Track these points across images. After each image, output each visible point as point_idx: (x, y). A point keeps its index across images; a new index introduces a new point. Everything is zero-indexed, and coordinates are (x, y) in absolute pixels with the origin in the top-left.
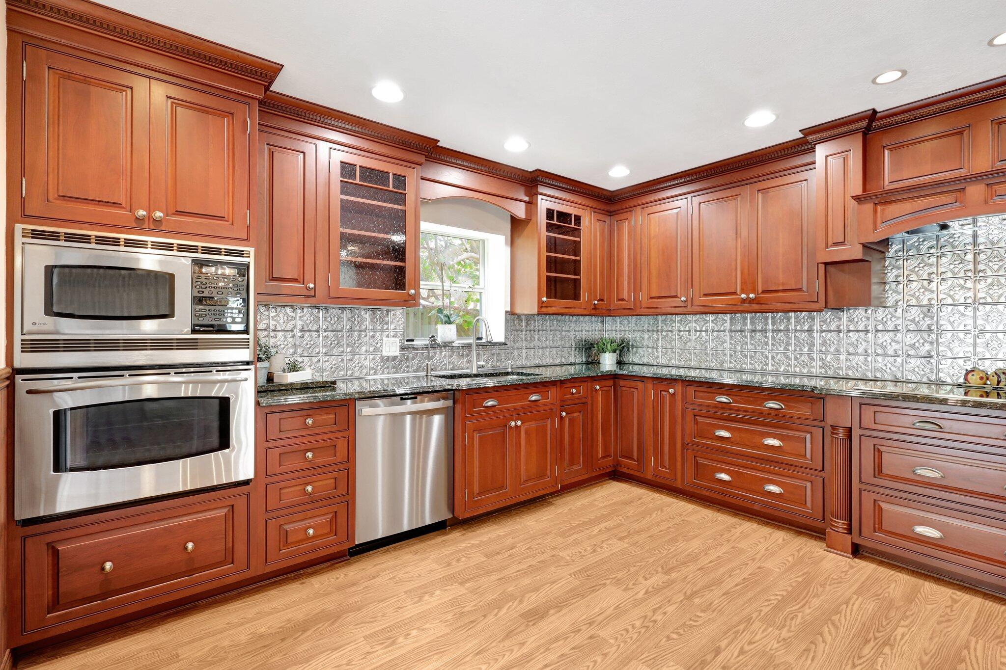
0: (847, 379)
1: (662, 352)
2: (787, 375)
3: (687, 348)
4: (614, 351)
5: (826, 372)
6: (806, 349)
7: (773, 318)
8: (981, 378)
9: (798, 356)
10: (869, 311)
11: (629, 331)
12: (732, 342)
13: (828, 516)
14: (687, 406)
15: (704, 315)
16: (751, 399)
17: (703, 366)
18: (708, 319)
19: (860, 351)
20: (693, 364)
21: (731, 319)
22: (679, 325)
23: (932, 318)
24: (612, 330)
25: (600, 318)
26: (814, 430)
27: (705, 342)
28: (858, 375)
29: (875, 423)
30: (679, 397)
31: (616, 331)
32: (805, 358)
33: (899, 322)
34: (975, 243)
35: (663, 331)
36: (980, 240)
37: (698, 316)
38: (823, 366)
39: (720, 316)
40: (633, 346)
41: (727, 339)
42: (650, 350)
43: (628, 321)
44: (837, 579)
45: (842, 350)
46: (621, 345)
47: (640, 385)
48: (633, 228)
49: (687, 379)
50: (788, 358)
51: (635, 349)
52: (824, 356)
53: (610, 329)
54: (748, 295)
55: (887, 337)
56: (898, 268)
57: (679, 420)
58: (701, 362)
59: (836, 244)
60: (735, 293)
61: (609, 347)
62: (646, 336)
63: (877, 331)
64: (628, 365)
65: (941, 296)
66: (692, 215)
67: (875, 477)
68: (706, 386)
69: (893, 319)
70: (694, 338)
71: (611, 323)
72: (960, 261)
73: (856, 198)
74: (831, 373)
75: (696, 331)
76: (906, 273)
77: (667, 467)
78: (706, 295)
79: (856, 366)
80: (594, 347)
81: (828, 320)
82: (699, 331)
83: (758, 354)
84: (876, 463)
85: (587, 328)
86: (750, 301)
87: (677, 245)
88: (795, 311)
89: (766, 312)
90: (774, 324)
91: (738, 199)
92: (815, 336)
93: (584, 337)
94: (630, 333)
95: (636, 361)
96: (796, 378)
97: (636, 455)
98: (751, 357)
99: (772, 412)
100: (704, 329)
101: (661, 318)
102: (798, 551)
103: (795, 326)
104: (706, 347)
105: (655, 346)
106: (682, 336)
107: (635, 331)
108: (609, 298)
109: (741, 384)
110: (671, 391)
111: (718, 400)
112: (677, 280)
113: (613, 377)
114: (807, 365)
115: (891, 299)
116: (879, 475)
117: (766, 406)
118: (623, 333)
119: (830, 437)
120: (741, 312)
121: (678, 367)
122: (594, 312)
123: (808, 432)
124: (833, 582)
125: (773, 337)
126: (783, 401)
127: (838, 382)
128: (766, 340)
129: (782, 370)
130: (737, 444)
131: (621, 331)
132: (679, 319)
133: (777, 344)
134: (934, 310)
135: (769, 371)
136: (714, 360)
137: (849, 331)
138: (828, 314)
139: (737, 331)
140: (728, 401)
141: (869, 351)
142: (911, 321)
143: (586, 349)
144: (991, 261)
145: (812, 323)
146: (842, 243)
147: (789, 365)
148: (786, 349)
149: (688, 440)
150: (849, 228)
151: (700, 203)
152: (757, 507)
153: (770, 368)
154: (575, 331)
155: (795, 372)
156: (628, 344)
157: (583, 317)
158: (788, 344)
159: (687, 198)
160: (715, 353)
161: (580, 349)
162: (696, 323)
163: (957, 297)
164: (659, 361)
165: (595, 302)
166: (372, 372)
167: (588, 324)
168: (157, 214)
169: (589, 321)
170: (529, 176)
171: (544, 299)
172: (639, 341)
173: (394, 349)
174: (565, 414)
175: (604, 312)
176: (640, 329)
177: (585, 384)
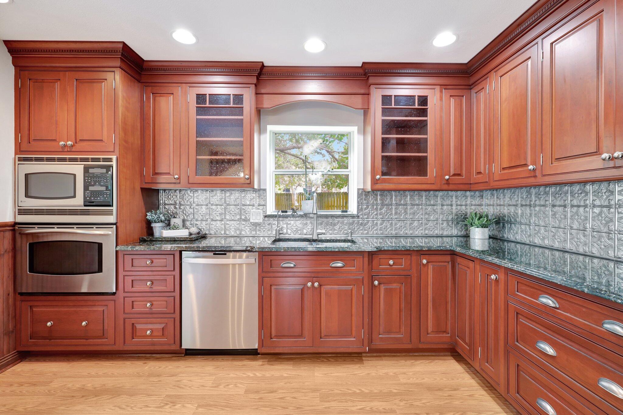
1: (535, 230)
11: (504, 206)
20: (569, 246)
22: (553, 198)
24: (490, 205)
25: (478, 193)
27: (583, 221)
30: (502, 286)
31: (494, 206)
35: (535, 206)
41: (614, 217)
43: (504, 195)
47: (471, 264)
48: (488, 97)
51: (509, 226)
53: (489, 203)
57: (502, 314)
58: (578, 245)
60: (595, 153)
62: (520, 212)
71: (489, 198)
78: (558, 160)
85: (459, 203)
91: (601, 17)
93: (454, 211)
95: (511, 237)
97: (468, 340)
101: (534, 191)
105: (528, 222)
106: (556, 213)
107: (509, 205)
111: (541, 300)
113: (450, 253)
117: (604, 326)
118: (499, 208)
122: (446, 187)
131: (497, 205)
136: (595, 245)
140: (554, 305)
143: (457, 222)
149: (510, 341)
151: (552, 43)
156: (504, 220)
159: (537, 43)
161: (449, 223)
164: (531, 239)
165: (447, 177)
166: (243, 233)
167: (460, 198)
168: (69, 143)
169: (462, 196)
170: (361, 71)
171: (378, 177)
172: (513, 216)
173: (258, 218)
174: (379, 284)
175: (462, 187)
176: (514, 203)
177: (409, 257)
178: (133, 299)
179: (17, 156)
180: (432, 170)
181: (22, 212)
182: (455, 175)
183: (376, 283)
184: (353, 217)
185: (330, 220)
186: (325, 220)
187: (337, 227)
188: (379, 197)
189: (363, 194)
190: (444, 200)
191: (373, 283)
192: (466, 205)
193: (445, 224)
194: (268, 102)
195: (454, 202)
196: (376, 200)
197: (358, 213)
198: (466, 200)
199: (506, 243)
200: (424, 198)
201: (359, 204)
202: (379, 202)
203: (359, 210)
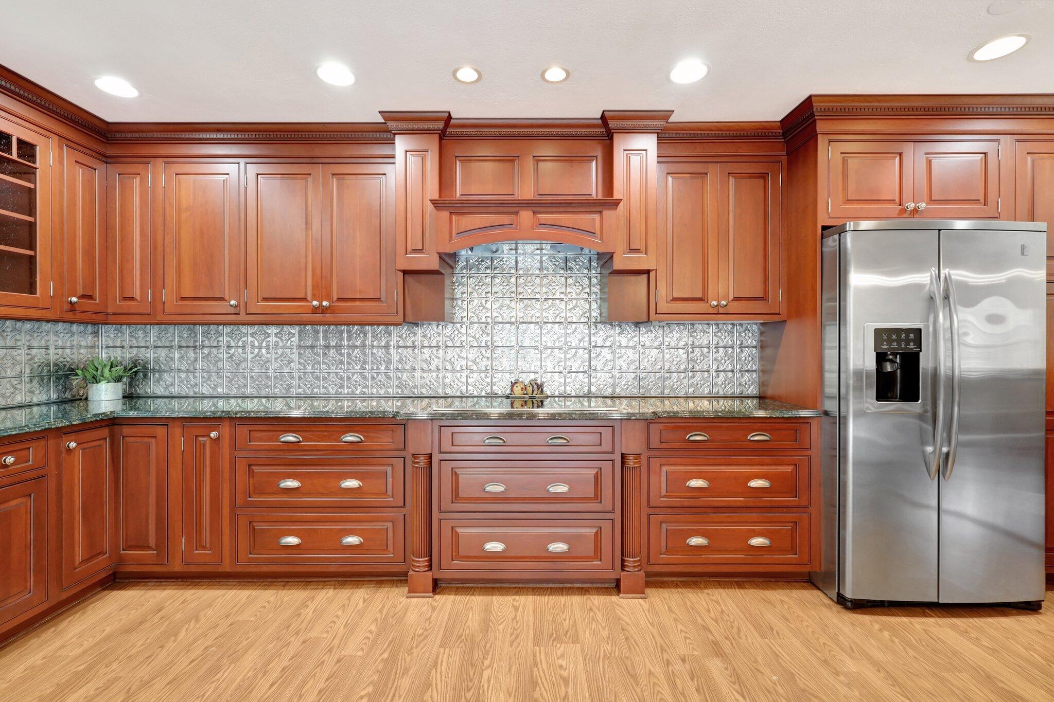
0: (421, 397)
1: (203, 377)
2: (365, 398)
3: (242, 371)
4: (118, 379)
5: (402, 391)
6: (383, 368)
7: (349, 332)
8: (522, 389)
9: (375, 375)
10: (440, 327)
11: (147, 348)
12: (301, 361)
13: (410, 556)
14: (238, 453)
15: (265, 327)
16: (326, 434)
17: (263, 394)
18: (270, 331)
19: (433, 367)
20: (249, 391)
21: (300, 332)
22: (229, 339)
23: (488, 334)
24: (115, 347)
25: (90, 328)
26: (395, 461)
27: (265, 363)
28: (431, 393)
29: (453, 445)
30: (226, 443)
31: (122, 347)
32: (382, 377)
33: (464, 338)
34: (517, 269)
35: (203, 347)
36: (520, 265)
37: (256, 327)
38: (399, 385)
39: (286, 328)
40: (154, 371)
41: (295, 357)
42: (183, 375)
43: (145, 332)
44: (422, 634)
45: (416, 366)
46: (131, 369)
47: (160, 431)
48: (150, 190)
49: (238, 416)
50: (365, 378)
51: (157, 375)
52: (400, 374)
53: (111, 344)
54: (321, 302)
55: (455, 353)
56: (463, 285)
57: (226, 475)
58: (260, 388)
59: (415, 251)
60: (304, 299)
61: (107, 372)
62: (177, 356)
63: (447, 347)
64: (144, 400)
65: (495, 314)
66: (246, 188)
67: (452, 503)
68: (266, 423)
69: (459, 335)
70: (250, 356)
71: (112, 336)
72: (507, 283)
73: (435, 203)
74: (407, 393)
75: (253, 347)
76: (470, 290)
77: (208, 546)
78: (266, 299)
79: (429, 383)
80: (76, 375)
81: (404, 336)
82: (257, 347)
83: (331, 375)
84: (454, 488)
85: (60, 343)
86: (323, 310)
87: (224, 227)
88: (372, 324)
89: (341, 325)
90: (349, 339)
91: (309, 179)
92: (392, 352)
93: (52, 358)
94: (149, 350)
95: (160, 391)
96: (372, 400)
97: (154, 541)
98: (324, 378)
99: (350, 447)
100: (264, 344)
101: (200, 329)
102: (381, 611)
103: (372, 341)
104: (267, 369)
105: (192, 369)
106: (233, 355)
107: (156, 347)
108: (104, 294)
109: (313, 416)
110: (213, 434)
111: (282, 440)
112: (224, 275)
113: (111, 422)
114: (384, 385)
115: (459, 314)
116: (456, 499)
117: (344, 440)
118: (135, 351)
119: (411, 466)
120: (313, 324)
121: (228, 397)
122: (70, 316)
123: (388, 465)
124: (419, 639)
125: (349, 355)
126: (361, 432)
127: (414, 401)
128: (341, 358)
129: (358, 392)
130: (308, 494)
131: (131, 347)
132: (229, 330)
133: (353, 363)
134: (489, 327)
135: (345, 394)
136: (278, 385)
137: (423, 347)
138: (404, 329)
139: (307, 347)
140: (297, 440)
141: (440, 368)
142: (473, 337)
143: (57, 378)
144: (526, 285)
145: (389, 339)
146: (420, 251)
147: (366, 387)
148: (363, 368)
149: (240, 501)
150: (427, 234)
151: (258, 174)
152: (333, 568)
153: (346, 391)
154: (30, 348)
155: (372, 394)
156: (145, 368)
157: (49, 325)
158: (365, 363)
159: (239, 163)
160: (280, 377)
161: (42, 380)
162: (253, 337)
163: (505, 315)
164: (197, 390)
165: (73, 299)
167: (62, 335)
169: (65, 332)
172: (164, 362)
175: (95, 317)
176: (167, 344)
177: (43, 443)
180: (46, 285)
182: (84, 296)
190: (34, 338)
193: (36, 382)
195: (51, 342)
198: (72, 339)
199: (149, 402)
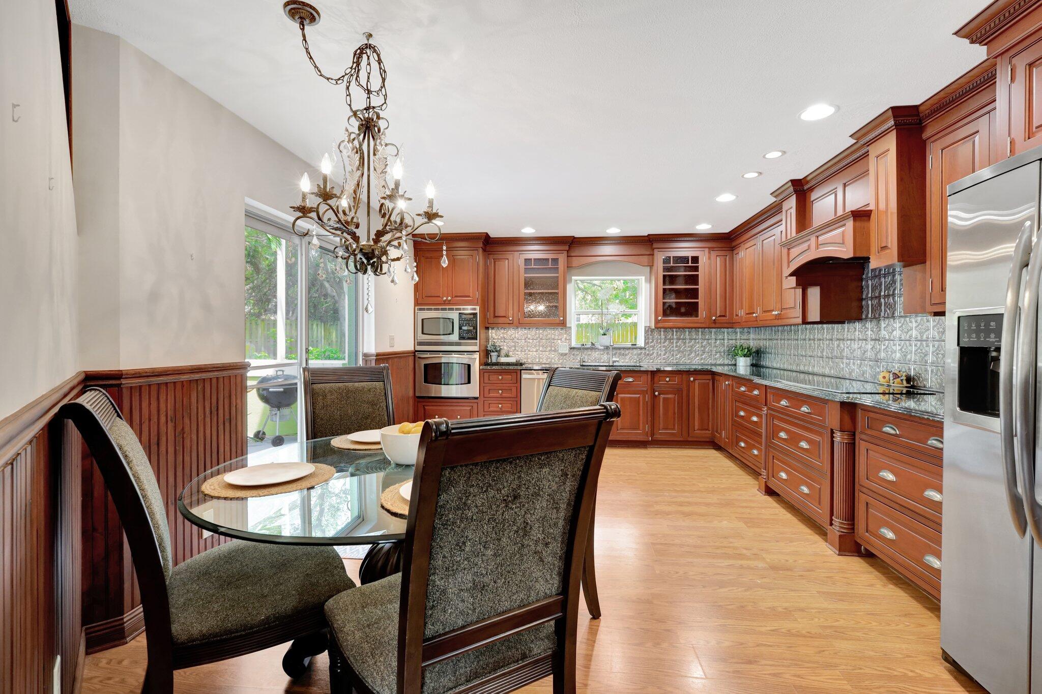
14: (733, 394)
30: (730, 388)
87: (755, 273)
108: (731, 314)
111: (741, 389)
113: (711, 373)
117: (754, 393)
122: (714, 325)
130: (746, 420)
140: (744, 390)
149: (733, 418)
151: (762, 241)
165: (714, 318)
166: (553, 361)
168: (449, 298)
170: (647, 238)
171: (660, 318)
173: (565, 349)
174: (659, 394)
175: (726, 325)
177: (681, 376)
178: (490, 402)
179: (416, 308)
180: (702, 312)
181: (420, 344)
182: (720, 316)
183: (657, 393)
184: (641, 348)
185: (622, 351)
186: (618, 351)
187: (628, 357)
188: (662, 333)
189: (648, 331)
191: (654, 393)
192: (736, 340)
193: (718, 355)
194: (576, 261)
195: (726, 337)
196: (660, 335)
197: (645, 345)
198: (736, 335)
199: (765, 369)
200: (700, 333)
201: (646, 338)
202: (663, 337)
203: (646, 343)
